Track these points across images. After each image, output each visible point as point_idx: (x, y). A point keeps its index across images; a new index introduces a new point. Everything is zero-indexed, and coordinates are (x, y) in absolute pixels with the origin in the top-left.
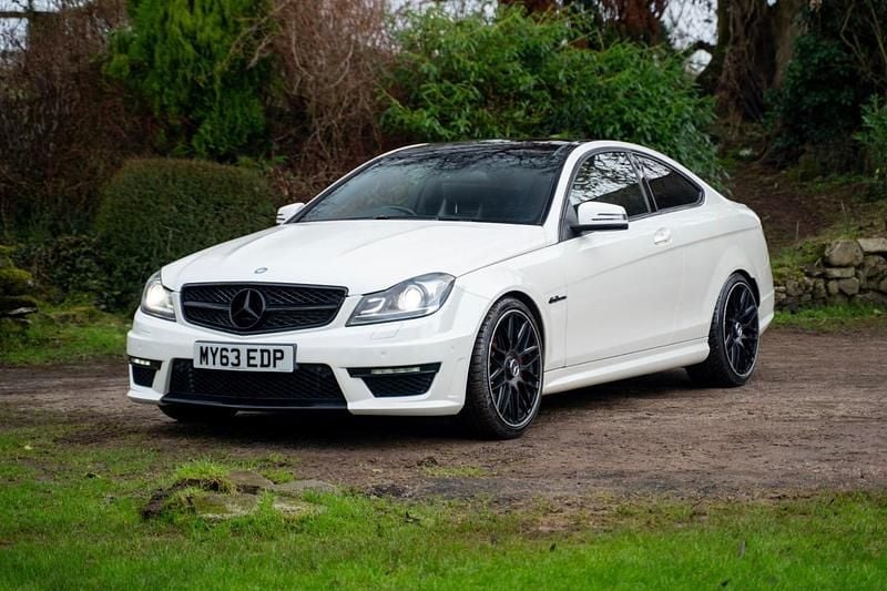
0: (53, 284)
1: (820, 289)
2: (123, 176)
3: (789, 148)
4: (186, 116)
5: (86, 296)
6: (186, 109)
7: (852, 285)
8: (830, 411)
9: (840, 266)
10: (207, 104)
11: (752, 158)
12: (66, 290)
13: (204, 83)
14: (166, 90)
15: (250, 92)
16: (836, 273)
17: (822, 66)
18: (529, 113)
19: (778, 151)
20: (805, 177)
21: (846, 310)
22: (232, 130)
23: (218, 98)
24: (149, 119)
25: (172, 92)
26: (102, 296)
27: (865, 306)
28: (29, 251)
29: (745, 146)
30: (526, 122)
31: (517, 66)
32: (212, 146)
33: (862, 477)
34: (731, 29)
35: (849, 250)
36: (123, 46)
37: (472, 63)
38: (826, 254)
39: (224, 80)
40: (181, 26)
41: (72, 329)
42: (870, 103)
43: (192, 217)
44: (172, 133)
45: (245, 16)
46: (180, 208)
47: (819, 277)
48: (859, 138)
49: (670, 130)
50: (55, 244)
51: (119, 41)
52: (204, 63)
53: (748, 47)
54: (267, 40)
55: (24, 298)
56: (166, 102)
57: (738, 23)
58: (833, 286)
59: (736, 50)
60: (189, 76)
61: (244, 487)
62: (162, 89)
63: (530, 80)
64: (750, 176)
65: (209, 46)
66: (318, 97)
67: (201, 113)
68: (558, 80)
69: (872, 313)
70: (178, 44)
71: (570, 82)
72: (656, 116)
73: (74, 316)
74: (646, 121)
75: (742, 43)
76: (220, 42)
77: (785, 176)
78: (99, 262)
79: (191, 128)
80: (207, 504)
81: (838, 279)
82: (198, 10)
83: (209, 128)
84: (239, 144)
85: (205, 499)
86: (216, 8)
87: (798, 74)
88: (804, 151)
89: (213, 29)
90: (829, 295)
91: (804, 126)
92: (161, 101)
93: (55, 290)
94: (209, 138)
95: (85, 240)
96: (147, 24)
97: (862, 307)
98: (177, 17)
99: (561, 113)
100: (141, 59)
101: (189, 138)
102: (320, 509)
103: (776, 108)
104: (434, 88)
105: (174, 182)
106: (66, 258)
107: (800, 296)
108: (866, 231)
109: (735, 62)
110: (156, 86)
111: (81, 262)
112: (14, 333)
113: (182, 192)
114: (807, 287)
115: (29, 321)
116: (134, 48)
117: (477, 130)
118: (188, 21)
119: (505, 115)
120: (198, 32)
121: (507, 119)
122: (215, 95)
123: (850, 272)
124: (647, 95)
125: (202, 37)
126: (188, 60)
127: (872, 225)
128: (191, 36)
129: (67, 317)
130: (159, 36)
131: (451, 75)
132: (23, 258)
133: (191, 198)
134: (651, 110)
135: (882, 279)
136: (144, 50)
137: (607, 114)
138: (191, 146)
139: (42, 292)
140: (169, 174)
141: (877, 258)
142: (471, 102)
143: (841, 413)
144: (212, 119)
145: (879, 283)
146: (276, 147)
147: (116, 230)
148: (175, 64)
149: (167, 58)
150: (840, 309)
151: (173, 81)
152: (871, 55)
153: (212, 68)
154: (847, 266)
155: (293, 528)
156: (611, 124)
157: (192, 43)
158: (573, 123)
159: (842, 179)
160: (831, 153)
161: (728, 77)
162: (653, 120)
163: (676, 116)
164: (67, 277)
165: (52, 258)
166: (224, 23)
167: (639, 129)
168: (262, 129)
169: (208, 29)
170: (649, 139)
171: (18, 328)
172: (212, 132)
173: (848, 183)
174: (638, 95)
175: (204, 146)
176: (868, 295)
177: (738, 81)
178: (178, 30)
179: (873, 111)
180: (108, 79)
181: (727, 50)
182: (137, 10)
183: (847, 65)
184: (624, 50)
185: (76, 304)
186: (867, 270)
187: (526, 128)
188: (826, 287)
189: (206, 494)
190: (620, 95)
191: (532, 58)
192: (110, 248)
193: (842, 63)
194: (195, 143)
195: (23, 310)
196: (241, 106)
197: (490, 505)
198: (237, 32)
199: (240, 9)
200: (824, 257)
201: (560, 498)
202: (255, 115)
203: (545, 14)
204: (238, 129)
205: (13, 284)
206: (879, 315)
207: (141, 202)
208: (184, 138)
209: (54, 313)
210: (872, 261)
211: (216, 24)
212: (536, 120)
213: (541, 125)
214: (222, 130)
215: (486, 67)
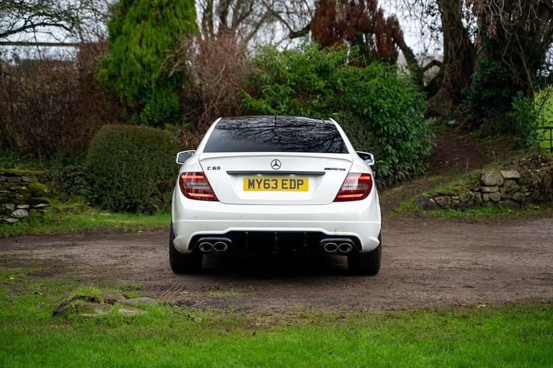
0: (63, 191)
1: (478, 198)
2: (100, 134)
3: (475, 120)
4: (137, 102)
5: (79, 198)
6: (137, 98)
7: (497, 196)
8: (444, 265)
9: (490, 186)
10: (148, 96)
11: (456, 125)
12: (69, 194)
13: (147, 85)
14: (127, 88)
15: (171, 89)
16: (487, 189)
17: (493, 75)
18: (320, 101)
19: (469, 121)
20: (482, 136)
21: (492, 209)
22: (161, 110)
23: (154, 92)
24: (117, 103)
25: (130, 89)
26: (87, 197)
27: (504, 207)
28: (50, 173)
29: (452, 119)
30: (319, 106)
31: (314, 76)
32: (151, 118)
33: (440, 300)
34: (449, 54)
35: (496, 177)
36: (106, 65)
37: (290, 74)
38: (482, 179)
39: (157, 83)
40: (135, 54)
41: (70, 216)
42: (518, 96)
43: (136, 156)
44: (130, 111)
45: (170, 49)
46: (130, 151)
47: (477, 191)
48: (511, 115)
49: (400, 111)
50: (64, 170)
51: (103, 62)
52: (147, 74)
53: (458, 64)
54: (180, 61)
55: (43, 198)
56: (127, 95)
57: (453, 50)
58: (486, 197)
59: (451, 66)
60: (138, 81)
61: (109, 300)
62: (125, 87)
63: (322, 84)
64: (452, 135)
65: (149, 65)
66: (206, 92)
67: (145, 100)
68: (337, 83)
69: (507, 212)
70: (133, 64)
71: (345, 84)
72: (393, 103)
73: (72, 208)
74: (386, 106)
75: (454, 62)
76: (155, 62)
77: (471, 135)
78: (87, 180)
79: (140, 108)
80: (85, 309)
81: (489, 193)
82: (144, 46)
83: (149, 108)
84: (165, 117)
85: (85, 306)
86: (154, 44)
87: (479, 80)
88: (483, 122)
89: (152, 56)
90: (484, 201)
91: (483, 108)
92: (124, 94)
93: (63, 194)
94: (148, 113)
95: (80, 168)
96: (118, 53)
97: (502, 208)
98: (133, 49)
99: (339, 101)
100: (114, 71)
101: (139, 114)
102: (143, 312)
103: (468, 97)
104: (269, 88)
105: (127, 137)
106: (69, 177)
107: (467, 202)
108: (507, 167)
109: (451, 73)
110: (122, 86)
111: (77, 180)
112: (37, 217)
113: (131, 143)
114: (471, 197)
115: (45, 211)
116: (111, 66)
117: (292, 110)
118: (138, 51)
119: (307, 102)
120: (144, 58)
121: (309, 104)
122: (152, 91)
123: (496, 189)
124: (388, 92)
125: (145, 60)
126: (138, 72)
127: (512, 163)
128: (140, 60)
129: (68, 209)
130: (124, 59)
131: (279, 80)
132: (48, 177)
133: (136, 146)
134: (389, 100)
135: (514, 193)
136: (116, 67)
137: (364, 101)
138: (140, 118)
139: (57, 195)
140: (124, 133)
141: (511, 182)
142: (288, 95)
143: (451, 266)
144: (150, 104)
145: (512, 195)
146: (185, 118)
147: (96, 163)
148: (131, 75)
149: (127, 71)
150: (489, 209)
151: (131, 83)
152: (519, 70)
153: (151, 77)
154: (494, 186)
155: (127, 322)
156: (367, 107)
157: (140, 63)
158: (345, 107)
159: (502, 138)
160: (498, 123)
161: (447, 81)
162: (390, 105)
163: (404, 103)
164: (70, 187)
165: (63, 177)
166: (158, 52)
167: (382, 110)
168: (177, 109)
169: (149, 56)
170: (388, 115)
171: (38, 215)
172: (151, 111)
173: (506, 140)
174: (383, 91)
175: (146, 118)
176: (506, 202)
177: (452, 82)
178: (133, 57)
179: (519, 100)
180: (97, 82)
181: (447, 65)
182: (113, 45)
183: (506, 75)
184: (376, 67)
185: (75, 202)
186: (505, 188)
187: (319, 110)
188: (482, 197)
189: (86, 303)
190: (372, 91)
191: (323, 72)
192: (92, 172)
193: (503, 74)
194: (141, 116)
195: (42, 205)
196: (166, 97)
197: (235, 311)
198: (164, 57)
199: (166, 45)
200: (481, 181)
201: (273, 308)
202: (173, 102)
203: (333, 48)
204: (164, 109)
205: (37, 192)
206: (511, 213)
207: (109, 148)
208: (136, 114)
209: (61, 207)
210: (508, 183)
211: (153, 53)
212: (324, 105)
213: (328, 108)
214: (156, 109)
215: (297, 76)
